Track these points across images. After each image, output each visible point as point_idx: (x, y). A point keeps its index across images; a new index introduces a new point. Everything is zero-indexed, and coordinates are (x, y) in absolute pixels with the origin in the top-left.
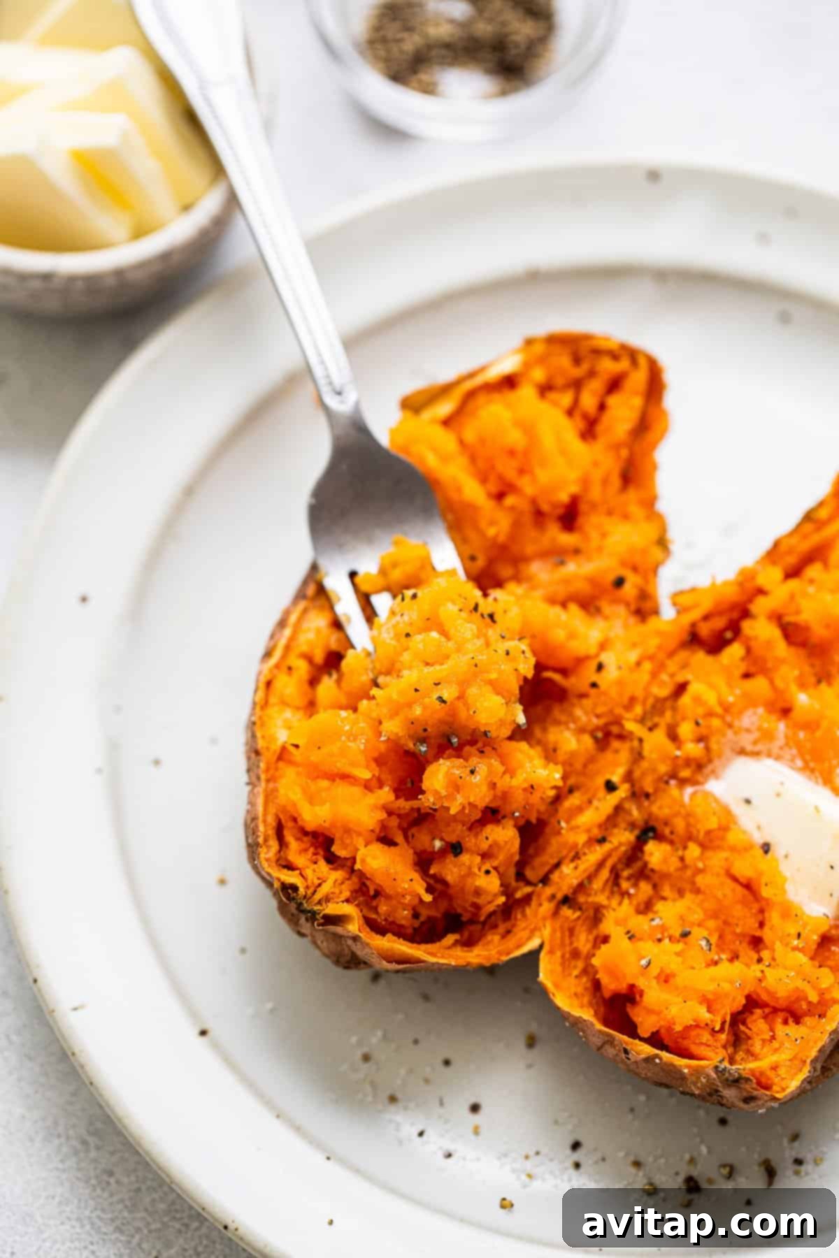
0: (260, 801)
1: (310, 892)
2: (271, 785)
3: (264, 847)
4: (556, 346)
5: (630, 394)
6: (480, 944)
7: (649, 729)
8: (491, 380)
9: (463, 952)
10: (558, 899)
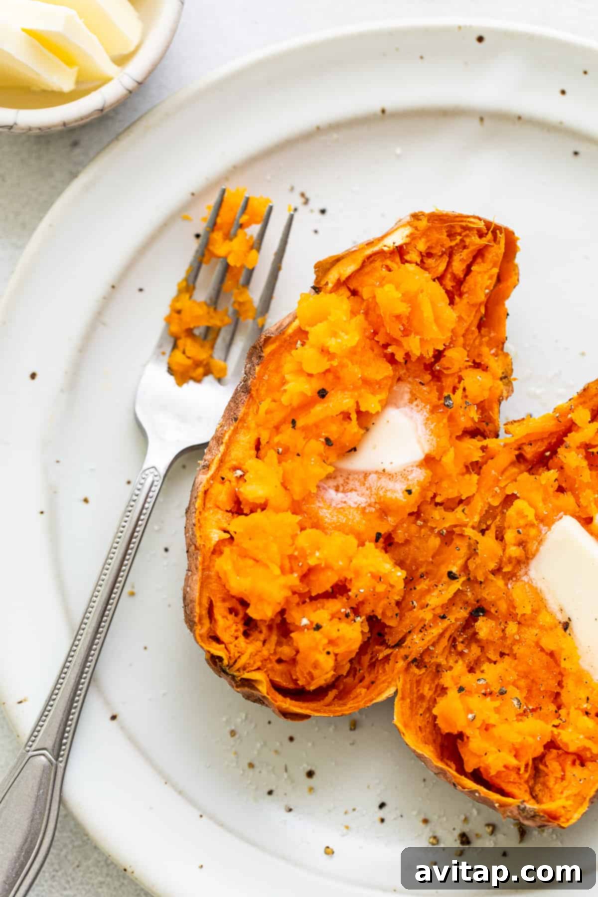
0: (197, 587)
1: (232, 662)
2: (206, 573)
3: (198, 624)
4: (436, 222)
5: (491, 265)
6: (352, 696)
7: (483, 532)
8: (386, 249)
9: (339, 706)
10: (410, 659)
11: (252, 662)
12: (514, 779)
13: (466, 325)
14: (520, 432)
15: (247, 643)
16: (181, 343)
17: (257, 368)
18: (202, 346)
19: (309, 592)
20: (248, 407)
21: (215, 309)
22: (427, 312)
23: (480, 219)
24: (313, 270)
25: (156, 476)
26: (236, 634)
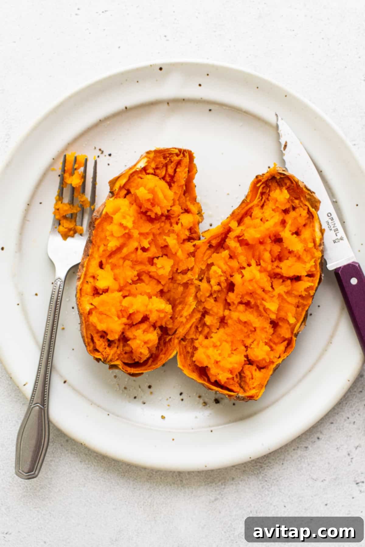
0: (84, 330)
2: (87, 323)
4: (157, 154)
5: (184, 167)
6: (159, 359)
7: (201, 280)
8: (138, 170)
9: (155, 365)
10: (180, 339)
11: (114, 358)
12: (232, 383)
13: (178, 195)
14: (208, 236)
15: (110, 350)
16: (61, 222)
17: (93, 232)
18: (71, 222)
19: (132, 323)
20: (93, 249)
21: (73, 205)
22: (161, 196)
23: (176, 149)
24: (108, 184)
25: (61, 282)
26: (105, 347)
